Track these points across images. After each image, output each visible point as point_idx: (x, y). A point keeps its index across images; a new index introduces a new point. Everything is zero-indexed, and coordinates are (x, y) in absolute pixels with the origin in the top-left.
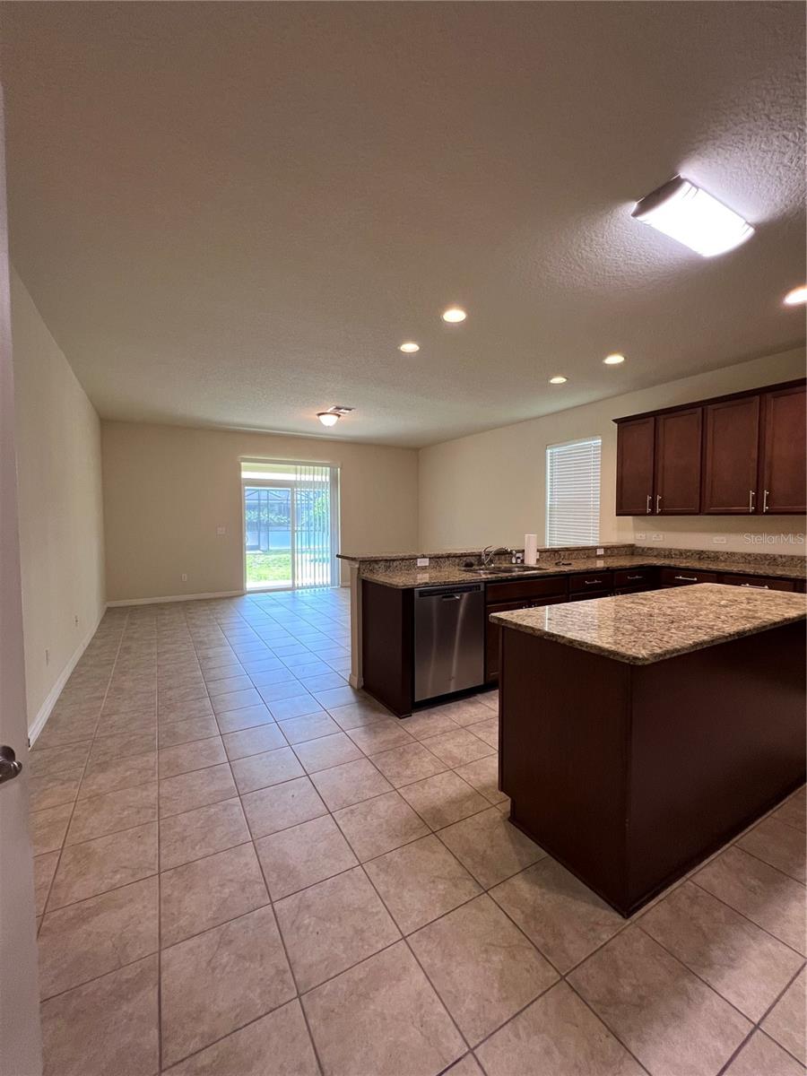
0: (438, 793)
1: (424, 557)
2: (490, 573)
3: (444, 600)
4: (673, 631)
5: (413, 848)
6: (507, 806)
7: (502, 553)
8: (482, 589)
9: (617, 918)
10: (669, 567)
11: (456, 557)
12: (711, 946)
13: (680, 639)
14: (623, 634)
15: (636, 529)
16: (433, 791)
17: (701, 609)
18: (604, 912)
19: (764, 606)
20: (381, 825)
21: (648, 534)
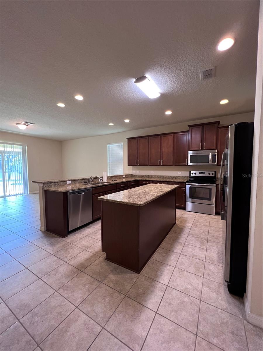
0: (81, 259)
1: (69, 180)
2: (93, 185)
3: (78, 195)
4: (147, 196)
5: (75, 279)
6: (105, 255)
7: (96, 178)
8: (91, 190)
9: (137, 275)
10: (141, 180)
11: (81, 180)
12: (157, 272)
13: (149, 198)
14: (136, 199)
15: (133, 170)
16: (80, 258)
17: (152, 190)
18: (133, 275)
19: (164, 188)
20: (62, 275)
21: (136, 171)
